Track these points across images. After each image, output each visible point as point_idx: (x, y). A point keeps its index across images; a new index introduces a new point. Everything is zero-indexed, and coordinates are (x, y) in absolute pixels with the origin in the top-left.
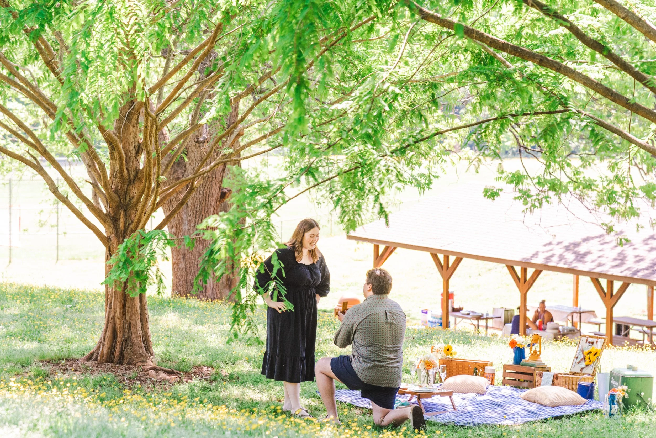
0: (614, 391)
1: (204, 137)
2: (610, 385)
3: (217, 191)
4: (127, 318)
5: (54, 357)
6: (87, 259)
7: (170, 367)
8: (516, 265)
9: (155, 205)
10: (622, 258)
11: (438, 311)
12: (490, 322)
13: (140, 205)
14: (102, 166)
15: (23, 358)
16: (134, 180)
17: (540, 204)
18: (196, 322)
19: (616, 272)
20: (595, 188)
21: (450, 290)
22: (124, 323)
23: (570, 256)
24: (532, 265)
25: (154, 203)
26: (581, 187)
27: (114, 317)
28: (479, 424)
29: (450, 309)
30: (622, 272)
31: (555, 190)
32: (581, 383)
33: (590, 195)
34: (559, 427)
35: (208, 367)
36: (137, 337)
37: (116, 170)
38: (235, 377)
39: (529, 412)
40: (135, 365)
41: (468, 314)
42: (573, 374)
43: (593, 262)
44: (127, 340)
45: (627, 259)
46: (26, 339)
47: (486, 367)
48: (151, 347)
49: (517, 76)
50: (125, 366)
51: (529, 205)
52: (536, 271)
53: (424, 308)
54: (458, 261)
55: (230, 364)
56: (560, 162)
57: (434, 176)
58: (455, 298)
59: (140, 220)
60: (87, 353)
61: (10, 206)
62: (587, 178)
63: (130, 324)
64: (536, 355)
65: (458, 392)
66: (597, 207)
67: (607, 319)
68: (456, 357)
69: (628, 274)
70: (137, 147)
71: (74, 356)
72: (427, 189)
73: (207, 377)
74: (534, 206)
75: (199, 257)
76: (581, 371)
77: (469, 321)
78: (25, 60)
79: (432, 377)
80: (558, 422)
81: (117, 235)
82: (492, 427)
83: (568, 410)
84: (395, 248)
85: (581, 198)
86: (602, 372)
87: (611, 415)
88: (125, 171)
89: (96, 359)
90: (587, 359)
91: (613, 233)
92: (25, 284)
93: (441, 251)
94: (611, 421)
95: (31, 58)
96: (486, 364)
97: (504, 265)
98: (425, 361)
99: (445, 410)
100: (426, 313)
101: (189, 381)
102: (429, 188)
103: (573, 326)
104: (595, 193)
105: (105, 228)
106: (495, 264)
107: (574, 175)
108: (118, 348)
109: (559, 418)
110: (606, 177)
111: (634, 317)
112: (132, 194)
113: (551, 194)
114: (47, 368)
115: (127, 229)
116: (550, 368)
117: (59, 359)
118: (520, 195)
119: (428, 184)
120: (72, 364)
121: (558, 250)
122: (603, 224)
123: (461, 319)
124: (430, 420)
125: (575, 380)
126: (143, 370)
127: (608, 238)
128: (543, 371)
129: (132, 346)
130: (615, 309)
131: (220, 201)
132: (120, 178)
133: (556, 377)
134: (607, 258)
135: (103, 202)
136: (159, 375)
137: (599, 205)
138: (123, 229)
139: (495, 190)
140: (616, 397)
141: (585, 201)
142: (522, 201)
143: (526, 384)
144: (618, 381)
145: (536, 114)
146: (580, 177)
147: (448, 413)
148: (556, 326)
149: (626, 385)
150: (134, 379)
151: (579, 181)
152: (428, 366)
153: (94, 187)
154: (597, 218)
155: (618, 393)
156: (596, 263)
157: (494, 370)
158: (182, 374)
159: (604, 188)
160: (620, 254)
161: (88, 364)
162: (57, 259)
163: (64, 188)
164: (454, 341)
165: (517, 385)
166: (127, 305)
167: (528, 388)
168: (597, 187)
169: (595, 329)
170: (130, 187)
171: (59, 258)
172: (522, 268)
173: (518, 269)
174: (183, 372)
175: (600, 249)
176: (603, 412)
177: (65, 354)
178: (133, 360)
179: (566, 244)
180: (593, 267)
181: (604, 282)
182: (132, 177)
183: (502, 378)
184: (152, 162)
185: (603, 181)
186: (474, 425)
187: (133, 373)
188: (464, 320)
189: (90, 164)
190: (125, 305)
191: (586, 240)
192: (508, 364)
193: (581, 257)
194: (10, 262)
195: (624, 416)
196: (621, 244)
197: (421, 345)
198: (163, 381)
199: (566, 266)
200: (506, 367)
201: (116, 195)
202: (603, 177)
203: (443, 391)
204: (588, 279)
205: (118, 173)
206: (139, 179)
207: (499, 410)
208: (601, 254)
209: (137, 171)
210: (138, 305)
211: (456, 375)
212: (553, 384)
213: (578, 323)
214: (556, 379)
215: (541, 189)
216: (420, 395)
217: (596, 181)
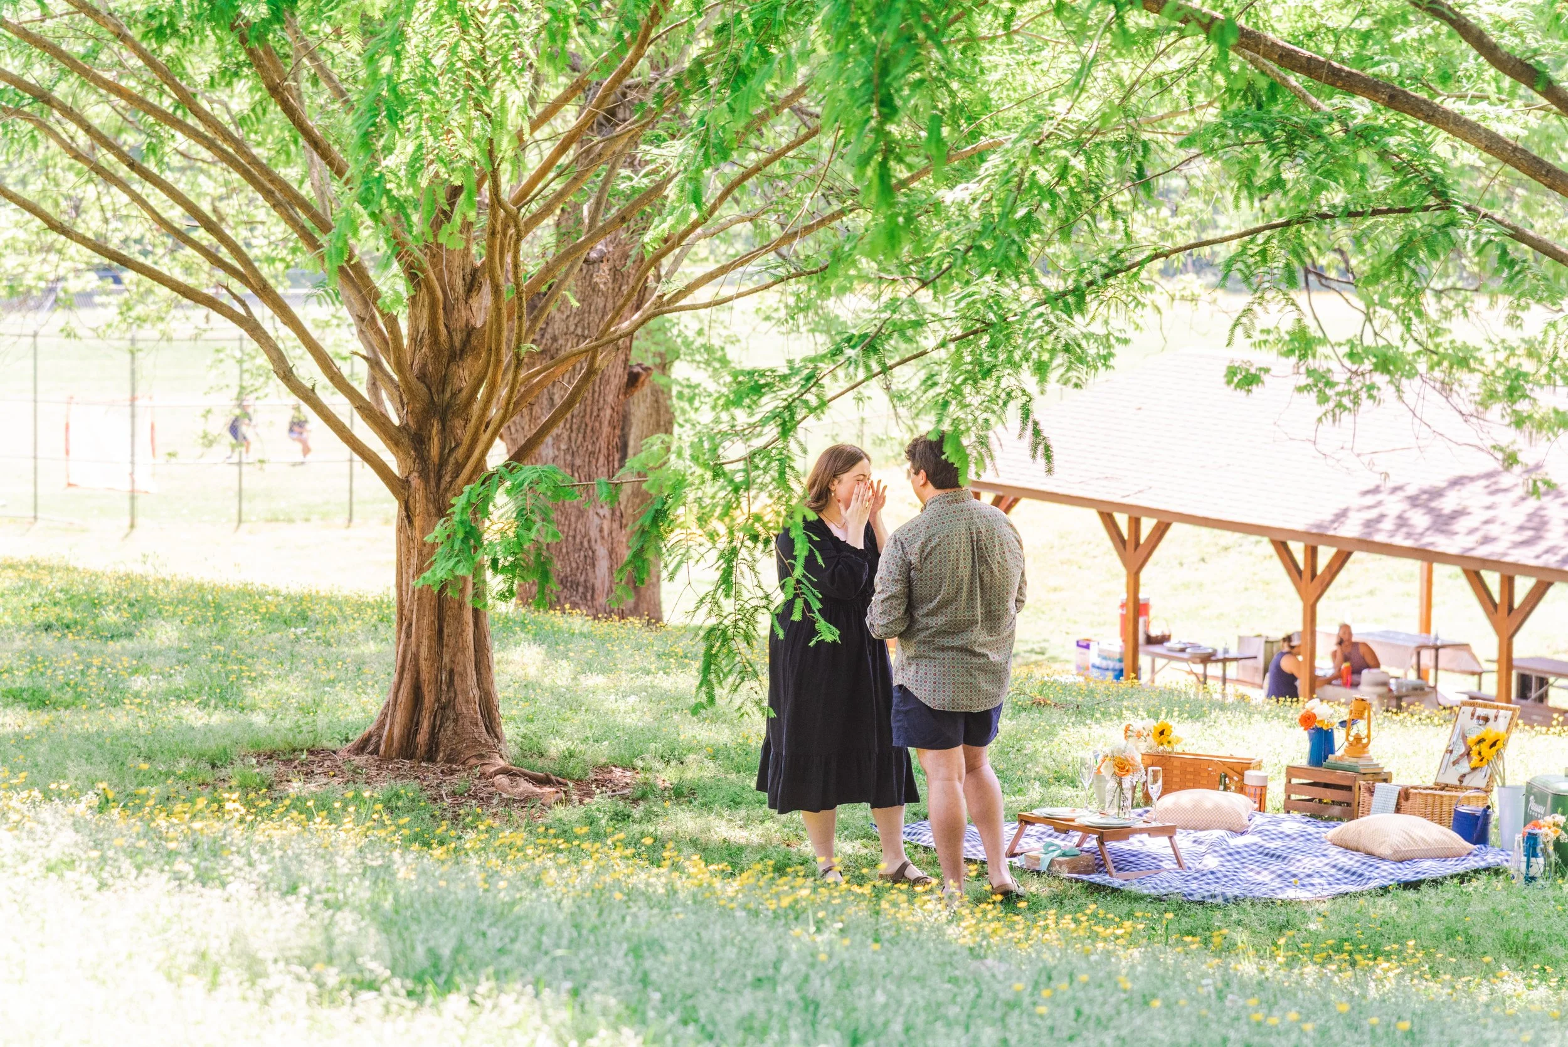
0: (1535, 826)
1: (601, 251)
2: (1526, 813)
3: (620, 371)
4: (446, 659)
5: (282, 746)
6: (307, 520)
7: (542, 769)
8: (1293, 539)
9: (511, 406)
10: (1537, 526)
11: (1112, 642)
12: (1232, 669)
13: (476, 408)
14: (392, 321)
15: (212, 746)
16: (462, 351)
17: (1356, 402)
18: (588, 667)
19: (1524, 556)
20: (1478, 367)
21: (1142, 596)
22: (440, 670)
23: (1420, 520)
24: (1331, 540)
25: (508, 404)
26: (1446, 364)
27: (416, 657)
28: (1236, 897)
29: (1142, 638)
30: (1538, 557)
31: (1389, 372)
32: (1464, 809)
33: (1466, 382)
34: (1415, 906)
35: (624, 769)
36: (467, 702)
37: (421, 329)
38: (686, 792)
39: (1347, 872)
40: (463, 763)
41: (1183, 650)
42: (1442, 789)
43: (1471, 532)
44: (445, 708)
45: (1548, 527)
46: (212, 703)
47: (1247, 773)
48: (499, 725)
49: (1335, 130)
50: (440, 766)
51: (1331, 404)
52: (1338, 553)
53: (1082, 636)
54: (1161, 530)
55: (673, 763)
56: (1398, 307)
57: (1118, 339)
58: (1152, 613)
59: (474, 440)
60: (356, 737)
61: (133, 399)
62: (1458, 344)
63: (451, 673)
64: (1358, 745)
65: (1185, 828)
66: (1480, 409)
67: (1499, 661)
68: (1178, 748)
69: (1551, 561)
70: (468, 278)
71: (326, 744)
72: (1102, 369)
73: (626, 791)
74: (1339, 405)
75: (578, 518)
76: (1461, 782)
77: (1184, 666)
78: (212, 78)
79: (1129, 795)
80: (1411, 895)
81: (424, 475)
82: (1266, 905)
83: (1430, 868)
84: (1016, 500)
85: (1446, 388)
86: (1508, 783)
87: (1529, 879)
88: (443, 331)
89: (376, 751)
90: (1474, 754)
91: (1517, 469)
92: (197, 580)
93: (1122, 507)
94: (1530, 891)
95: (229, 75)
96: (1247, 765)
97: (1266, 540)
98: (1113, 758)
99: (1158, 867)
100: (1087, 647)
101: (587, 800)
102: (1107, 367)
103: (1419, 677)
104: (1478, 377)
105: (397, 457)
106: (1237, 536)
107: (1430, 335)
108: (425, 725)
109: (1413, 885)
110: (1503, 341)
111: (1557, 657)
112: (457, 384)
113: (1380, 379)
114: (269, 770)
115: (447, 460)
116: (1390, 774)
117: (294, 751)
118: (1310, 381)
119: (1105, 358)
120: (323, 761)
121: (1394, 506)
122: (1494, 447)
123: (1165, 661)
124: (1126, 888)
125: (1446, 801)
126: (483, 774)
127: (1506, 480)
128: (1375, 781)
129: (456, 721)
130: (1517, 640)
131: (625, 394)
132: (431, 346)
133: (1405, 794)
134: (1503, 524)
135: (392, 400)
136: (517, 786)
137: (1484, 404)
138: (436, 460)
139: (1253, 371)
140: (1541, 839)
141: (1455, 395)
142: (1313, 396)
143: (1336, 810)
144: (1544, 804)
145: (1375, 212)
146: (1444, 340)
147: (1164, 873)
148: (1382, 678)
149: (1563, 814)
150: (461, 795)
151: (1441, 350)
152: (1122, 769)
153: (371, 367)
154: (1482, 435)
155: (1544, 830)
156: (1477, 536)
157: (1265, 778)
158: (571, 785)
159: (1500, 364)
160: (1531, 516)
161: (358, 760)
162: (240, 521)
163: (307, 370)
164: (1170, 713)
165: (1317, 813)
166: (446, 631)
167: (1340, 819)
168: (1482, 364)
169: (1470, 684)
170: (453, 367)
171: (244, 518)
172: (1306, 547)
173: (1298, 549)
174: (571, 779)
175: (1488, 504)
176: (1512, 871)
177: (304, 739)
178: (460, 753)
179: (1411, 490)
180: (1471, 545)
181: (1492, 580)
182: (457, 344)
183: (1282, 797)
184: (505, 312)
185: (1496, 350)
186: (1226, 900)
187: (460, 781)
188: (1174, 664)
189: (363, 314)
190: (440, 631)
191: (1457, 482)
192: (1295, 764)
193: (1443, 522)
194: (132, 526)
195: (1560, 881)
196: (1535, 492)
197: (1097, 721)
198: (526, 800)
199: (1409, 543)
200: (1292, 771)
201: (422, 386)
202: (1496, 340)
203: (1154, 824)
204: (1457, 570)
205: (426, 336)
206: (473, 349)
207: (1276, 866)
208: (1489, 514)
209: (470, 331)
210: (470, 629)
211: (1180, 789)
212: (1398, 810)
213: (1432, 672)
214: (1404, 800)
215: (1354, 368)
216: (1104, 834)
217: (1479, 349)
